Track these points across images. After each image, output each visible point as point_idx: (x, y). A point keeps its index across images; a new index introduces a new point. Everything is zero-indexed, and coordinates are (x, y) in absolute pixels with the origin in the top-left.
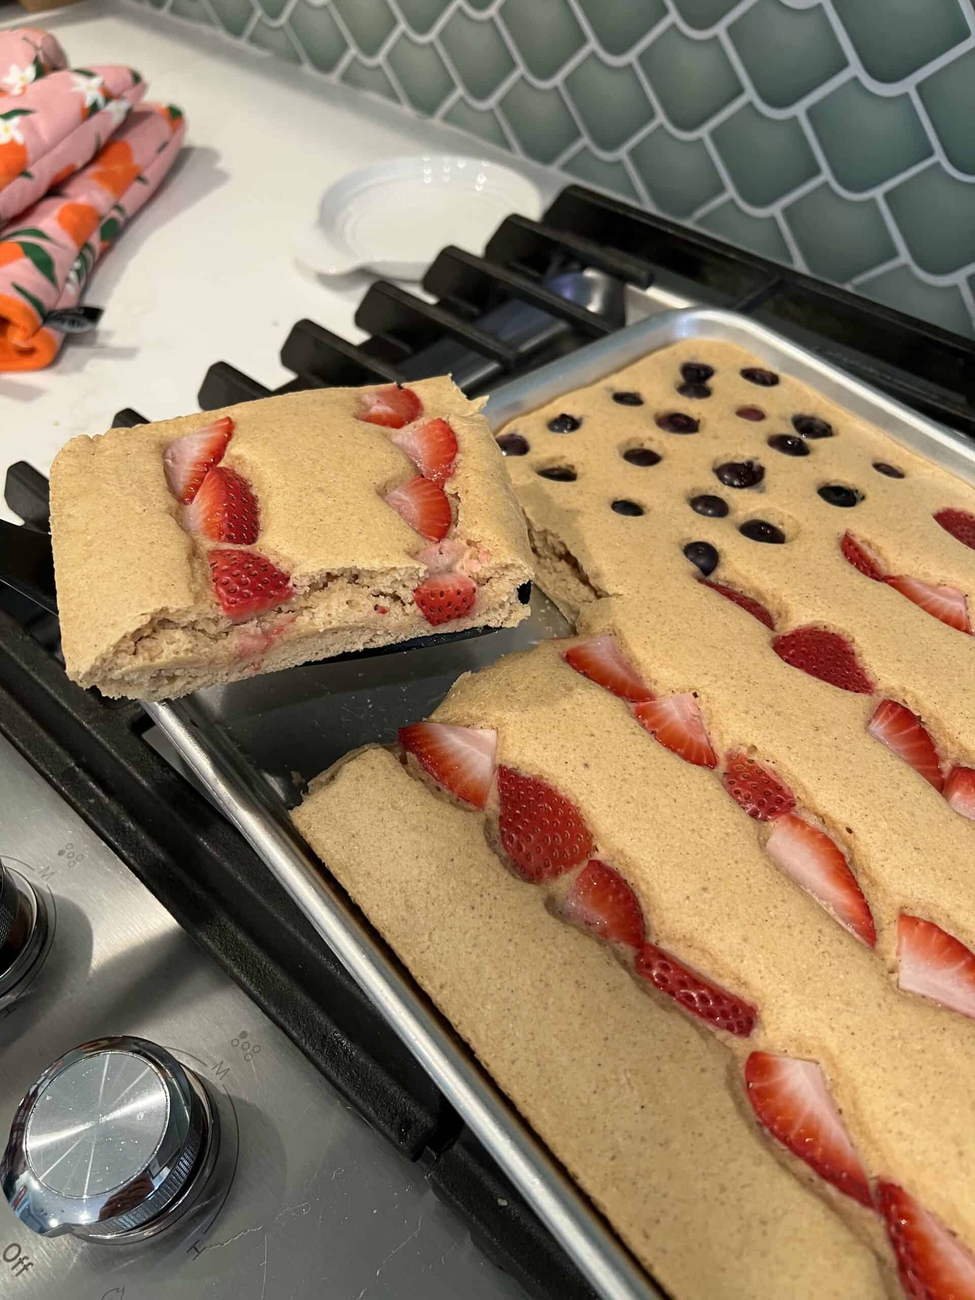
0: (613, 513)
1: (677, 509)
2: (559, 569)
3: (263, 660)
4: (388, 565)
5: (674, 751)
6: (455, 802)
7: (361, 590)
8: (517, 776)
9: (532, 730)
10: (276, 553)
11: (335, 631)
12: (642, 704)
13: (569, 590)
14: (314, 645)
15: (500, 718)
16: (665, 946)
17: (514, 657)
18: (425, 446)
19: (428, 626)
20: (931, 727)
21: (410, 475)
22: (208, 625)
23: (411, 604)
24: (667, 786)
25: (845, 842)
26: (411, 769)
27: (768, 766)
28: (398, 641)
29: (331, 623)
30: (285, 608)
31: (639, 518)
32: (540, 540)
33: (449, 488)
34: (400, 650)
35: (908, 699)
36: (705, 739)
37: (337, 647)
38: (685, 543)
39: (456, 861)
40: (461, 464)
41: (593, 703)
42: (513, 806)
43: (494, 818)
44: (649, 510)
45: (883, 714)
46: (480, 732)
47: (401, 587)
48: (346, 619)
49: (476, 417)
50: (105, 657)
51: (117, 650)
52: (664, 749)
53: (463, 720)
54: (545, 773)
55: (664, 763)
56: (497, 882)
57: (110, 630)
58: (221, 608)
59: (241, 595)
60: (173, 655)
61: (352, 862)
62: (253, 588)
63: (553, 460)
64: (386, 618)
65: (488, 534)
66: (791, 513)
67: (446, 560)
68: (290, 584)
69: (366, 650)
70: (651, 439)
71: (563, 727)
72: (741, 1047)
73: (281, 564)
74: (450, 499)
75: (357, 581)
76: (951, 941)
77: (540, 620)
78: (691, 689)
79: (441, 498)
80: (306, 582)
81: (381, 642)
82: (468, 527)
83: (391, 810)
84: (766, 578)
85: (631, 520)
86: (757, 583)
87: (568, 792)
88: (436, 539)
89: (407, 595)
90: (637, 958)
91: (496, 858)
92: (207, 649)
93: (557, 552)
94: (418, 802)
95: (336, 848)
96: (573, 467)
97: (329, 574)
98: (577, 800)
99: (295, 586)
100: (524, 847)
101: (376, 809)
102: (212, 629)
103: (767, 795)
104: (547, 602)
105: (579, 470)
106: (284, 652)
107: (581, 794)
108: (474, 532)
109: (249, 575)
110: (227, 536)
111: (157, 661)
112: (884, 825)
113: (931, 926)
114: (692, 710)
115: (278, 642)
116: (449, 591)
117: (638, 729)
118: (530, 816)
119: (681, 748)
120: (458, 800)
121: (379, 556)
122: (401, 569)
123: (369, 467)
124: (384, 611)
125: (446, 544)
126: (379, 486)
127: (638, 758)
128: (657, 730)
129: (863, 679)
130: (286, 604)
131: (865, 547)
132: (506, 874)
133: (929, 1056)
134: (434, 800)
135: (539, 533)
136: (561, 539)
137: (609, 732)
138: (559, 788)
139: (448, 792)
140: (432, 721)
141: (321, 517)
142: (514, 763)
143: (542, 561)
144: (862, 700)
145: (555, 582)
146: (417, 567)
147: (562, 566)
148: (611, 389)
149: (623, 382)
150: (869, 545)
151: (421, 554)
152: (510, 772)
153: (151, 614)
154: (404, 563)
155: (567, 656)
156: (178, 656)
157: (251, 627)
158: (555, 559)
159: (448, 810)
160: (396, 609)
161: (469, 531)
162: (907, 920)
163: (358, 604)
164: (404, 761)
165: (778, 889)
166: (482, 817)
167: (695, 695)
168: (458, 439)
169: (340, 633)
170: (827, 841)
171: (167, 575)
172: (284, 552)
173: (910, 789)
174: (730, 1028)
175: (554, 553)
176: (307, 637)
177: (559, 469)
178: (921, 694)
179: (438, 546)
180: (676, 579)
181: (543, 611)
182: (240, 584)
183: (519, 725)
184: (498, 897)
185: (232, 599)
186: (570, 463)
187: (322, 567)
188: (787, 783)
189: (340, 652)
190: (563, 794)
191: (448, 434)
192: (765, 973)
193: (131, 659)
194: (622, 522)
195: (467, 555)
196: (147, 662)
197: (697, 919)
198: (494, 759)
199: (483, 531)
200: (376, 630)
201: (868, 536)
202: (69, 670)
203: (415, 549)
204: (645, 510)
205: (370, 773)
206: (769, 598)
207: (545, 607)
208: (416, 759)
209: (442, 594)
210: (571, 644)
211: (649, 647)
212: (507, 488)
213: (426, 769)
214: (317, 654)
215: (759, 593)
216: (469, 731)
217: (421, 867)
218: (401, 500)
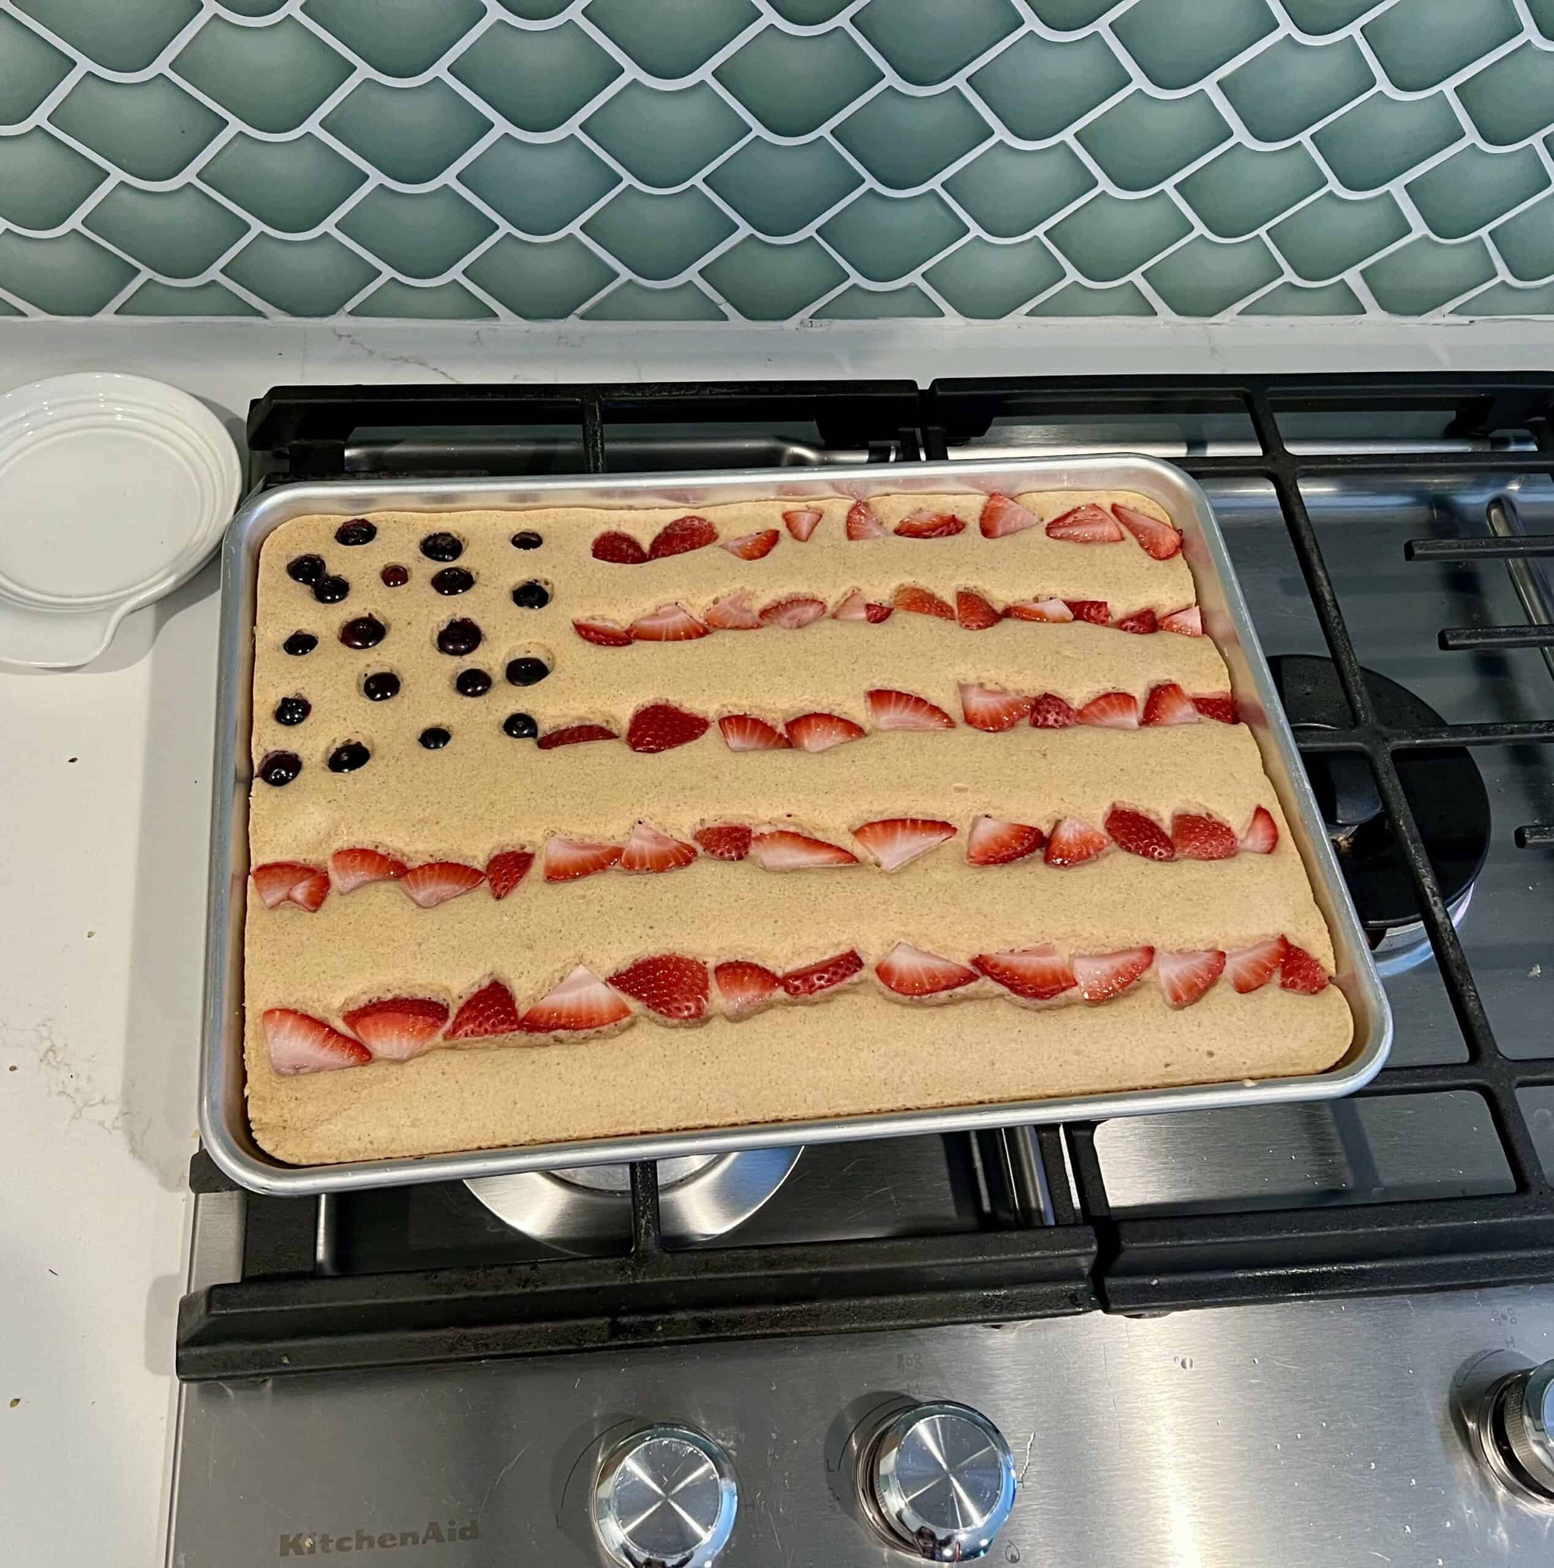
1: (460, 705)
8: (624, 974)
9: (601, 941)
12: (621, 860)
16: (789, 969)
20: (756, 714)
25: (794, 824)
26: (570, 1040)
27: (719, 824)
31: (452, 739)
35: (730, 708)
36: (674, 843)
38: (501, 728)
42: (645, 992)
43: (646, 1010)
44: (450, 727)
45: (729, 732)
54: (636, 955)
66: (529, 640)
70: (368, 666)
71: (611, 922)
72: (867, 973)
76: (884, 823)
78: (635, 822)
84: (576, 705)
86: (574, 713)
90: (787, 990)
98: (667, 950)
103: (736, 839)
105: (360, 740)
107: (668, 944)
112: (801, 797)
113: (871, 825)
114: (649, 833)
119: (671, 863)
120: (616, 1024)
128: (648, 866)
129: (697, 719)
131: (591, 622)
132: (696, 1031)
133: (934, 889)
137: (635, 897)
138: (651, 955)
144: (712, 735)
148: (276, 646)
149: (275, 632)
150: (593, 618)
152: (617, 976)
155: (549, 877)
162: (858, 833)
165: (800, 884)
166: (642, 1018)
167: (641, 823)
170: (783, 833)
173: (789, 765)
174: (855, 971)
178: (734, 700)
183: (590, 947)
188: (736, 822)
190: (657, 955)
192: (842, 929)
197: (789, 938)
198: (600, 980)
201: (588, 614)
204: (448, 730)
206: (591, 716)
208: (563, 1031)
211: (585, 821)
213: (579, 1030)
215: (580, 718)
216: (566, 982)
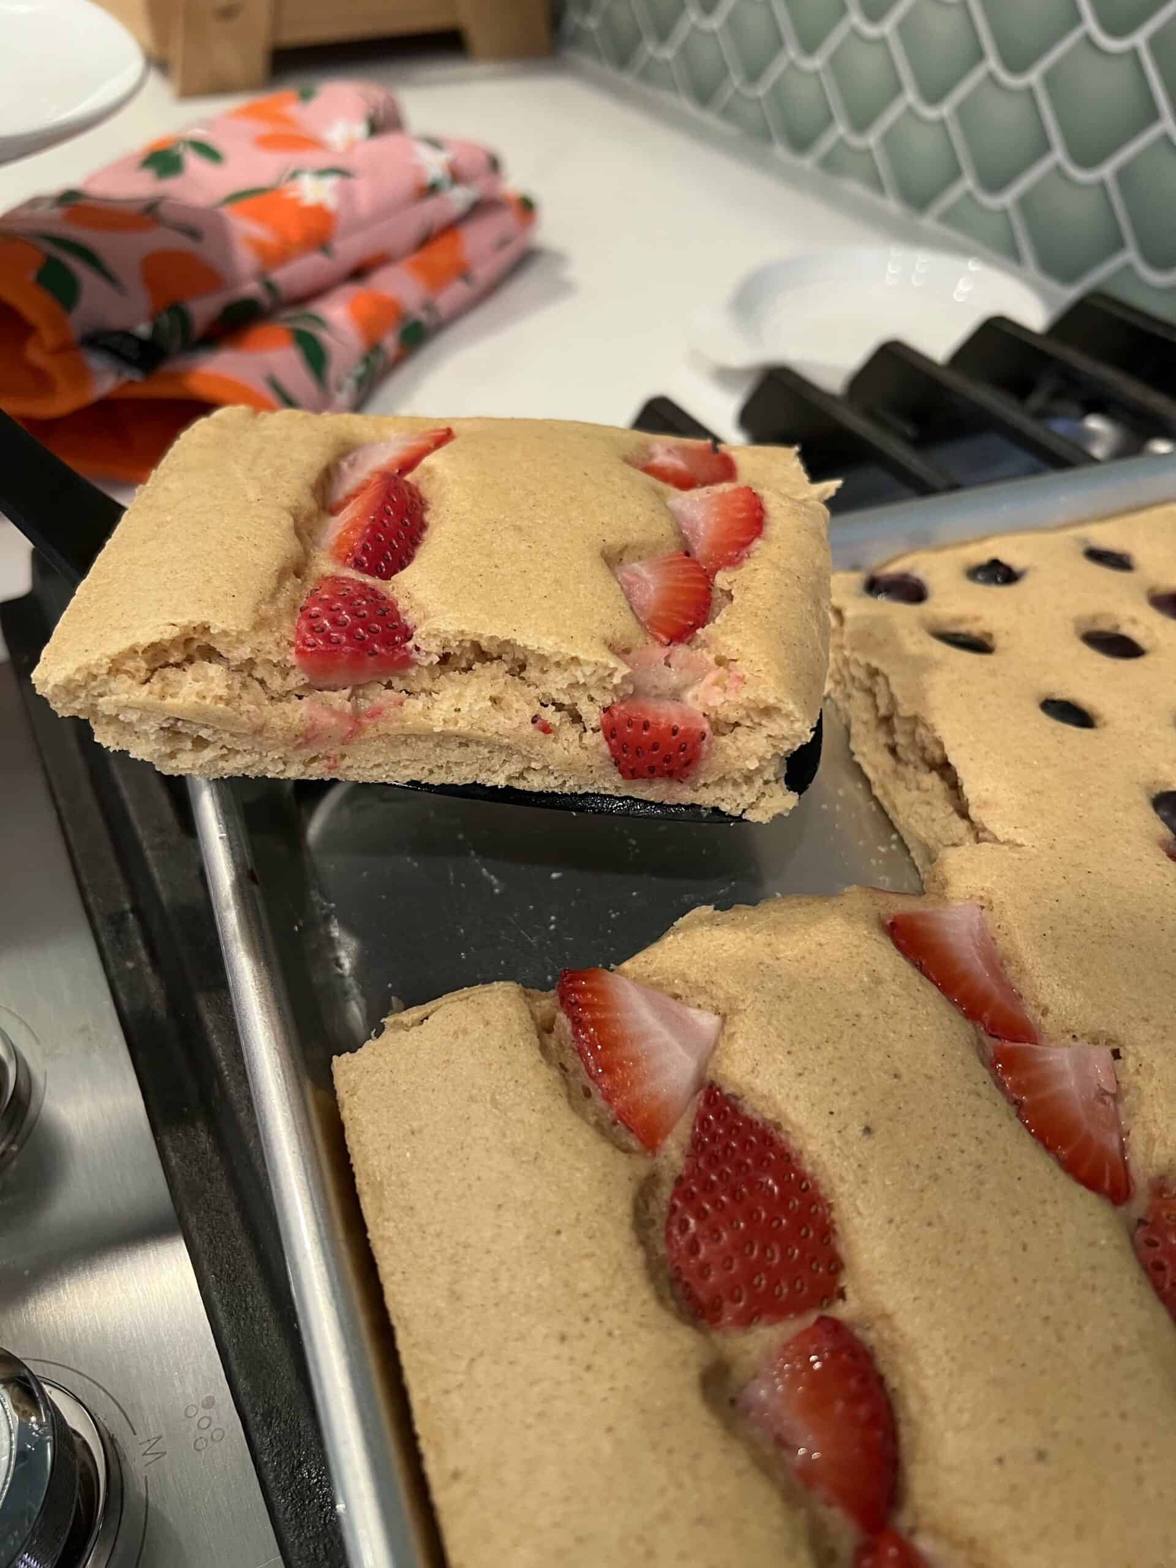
0: (1042, 716)
1: (1157, 731)
2: (924, 786)
3: (343, 756)
4: (568, 650)
5: (1049, 1148)
6: (606, 1124)
7: (526, 689)
8: (735, 1110)
9: (787, 1035)
10: (409, 596)
11: (464, 741)
12: (1008, 1044)
13: (933, 820)
14: (427, 756)
15: (736, 999)
17: (795, 901)
18: (712, 521)
19: (617, 778)
21: (671, 547)
22: (271, 673)
23: (594, 730)
24: (1015, 1213)
26: (553, 1044)
28: (566, 790)
29: (456, 723)
30: (396, 683)
31: (1086, 732)
32: (905, 733)
33: (721, 579)
34: (567, 808)
36: (1116, 1144)
37: (465, 770)
38: (1157, 790)
39: (563, 1238)
40: (757, 554)
41: (914, 1018)
42: (709, 1163)
43: (668, 1177)
44: (1105, 724)
46: (693, 1012)
47: (585, 699)
48: (484, 725)
49: (811, 503)
50: (95, 671)
51: (115, 668)
52: (1028, 1139)
53: (671, 983)
54: (788, 1121)
55: (1021, 1167)
56: (626, 1302)
57: (117, 636)
58: (293, 650)
59: (327, 638)
60: (194, 698)
61: (394, 1178)
62: (350, 634)
63: (960, 620)
64: (549, 745)
65: (751, 651)
67: (674, 677)
68: (410, 644)
69: (509, 789)
70: (1134, 621)
73: (410, 614)
74: (716, 594)
75: (522, 675)
77: (874, 862)
78: (1109, 1042)
79: (702, 587)
80: (434, 647)
81: (535, 783)
82: (724, 633)
83: (489, 1106)
85: (1071, 732)
87: (819, 1170)
88: (665, 640)
89: (592, 715)
91: (639, 1255)
92: (252, 707)
93: (927, 756)
94: (538, 1107)
95: (376, 1146)
96: (990, 635)
97: (476, 645)
98: (832, 1190)
99: (418, 649)
100: (703, 1249)
101: (466, 1096)
102: (276, 683)
104: (894, 837)
105: (1000, 642)
106: (378, 752)
107: (842, 1179)
108: (729, 642)
109: (354, 613)
110: (356, 560)
111: (169, 700)
114: (1104, 1080)
115: (371, 732)
116: (659, 724)
117: (988, 1089)
118: (734, 1193)
119: (1064, 1147)
120: (615, 1123)
121: (558, 634)
122: (588, 663)
123: (606, 519)
124: (546, 729)
125: (681, 651)
126: (610, 547)
127: (974, 1142)
128: (1025, 1100)
130: (403, 678)
132: (645, 1293)
134: (567, 1110)
135: (907, 719)
136: (937, 734)
137: (929, 1078)
138: (806, 1156)
139: (601, 1103)
140: (623, 973)
141: (499, 562)
142: (737, 1085)
143: (901, 768)
145: (912, 804)
146: (612, 665)
147: (931, 780)
148: (1085, 541)
149: (1106, 536)
151: (633, 655)
152: (727, 1099)
153: (186, 627)
154: (594, 655)
155: (893, 925)
156: (202, 702)
157: (339, 699)
158: (923, 768)
159: (584, 1137)
160: (570, 733)
161: (722, 639)
163: (510, 707)
164: (545, 1028)
166: (642, 1167)
167: (1116, 1054)
168: (766, 520)
169: (473, 747)
171: (234, 581)
172: (419, 596)
175: (924, 760)
176: (418, 737)
177: (967, 636)
179: (666, 651)
180: (1128, 842)
181: (883, 850)
182: (334, 622)
183: (764, 1020)
184: (617, 1332)
185: (311, 641)
186: (987, 629)
187: (463, 627)
189: (469, 782)
190: (809, 1169)
191: (754, 511)
193: (130, 687)
194: (1053, 730)
195: (711, 677)
196: (152, 699)
198: (702, 1068)
199: (745, 645)
200: (530, 760)
202: (36, 675)
203: (624, 644)
204: (1098, 723)
205: (478, 1030)
207: (889, 843)
208: (569, 1029)
209: (646, 726)
210: (903, 906)
212: (817, 602)
213: (580, 1052)
214: (431, 772)
216: (674, 1005)
217: (500, 1227)
218: (637, 575)
